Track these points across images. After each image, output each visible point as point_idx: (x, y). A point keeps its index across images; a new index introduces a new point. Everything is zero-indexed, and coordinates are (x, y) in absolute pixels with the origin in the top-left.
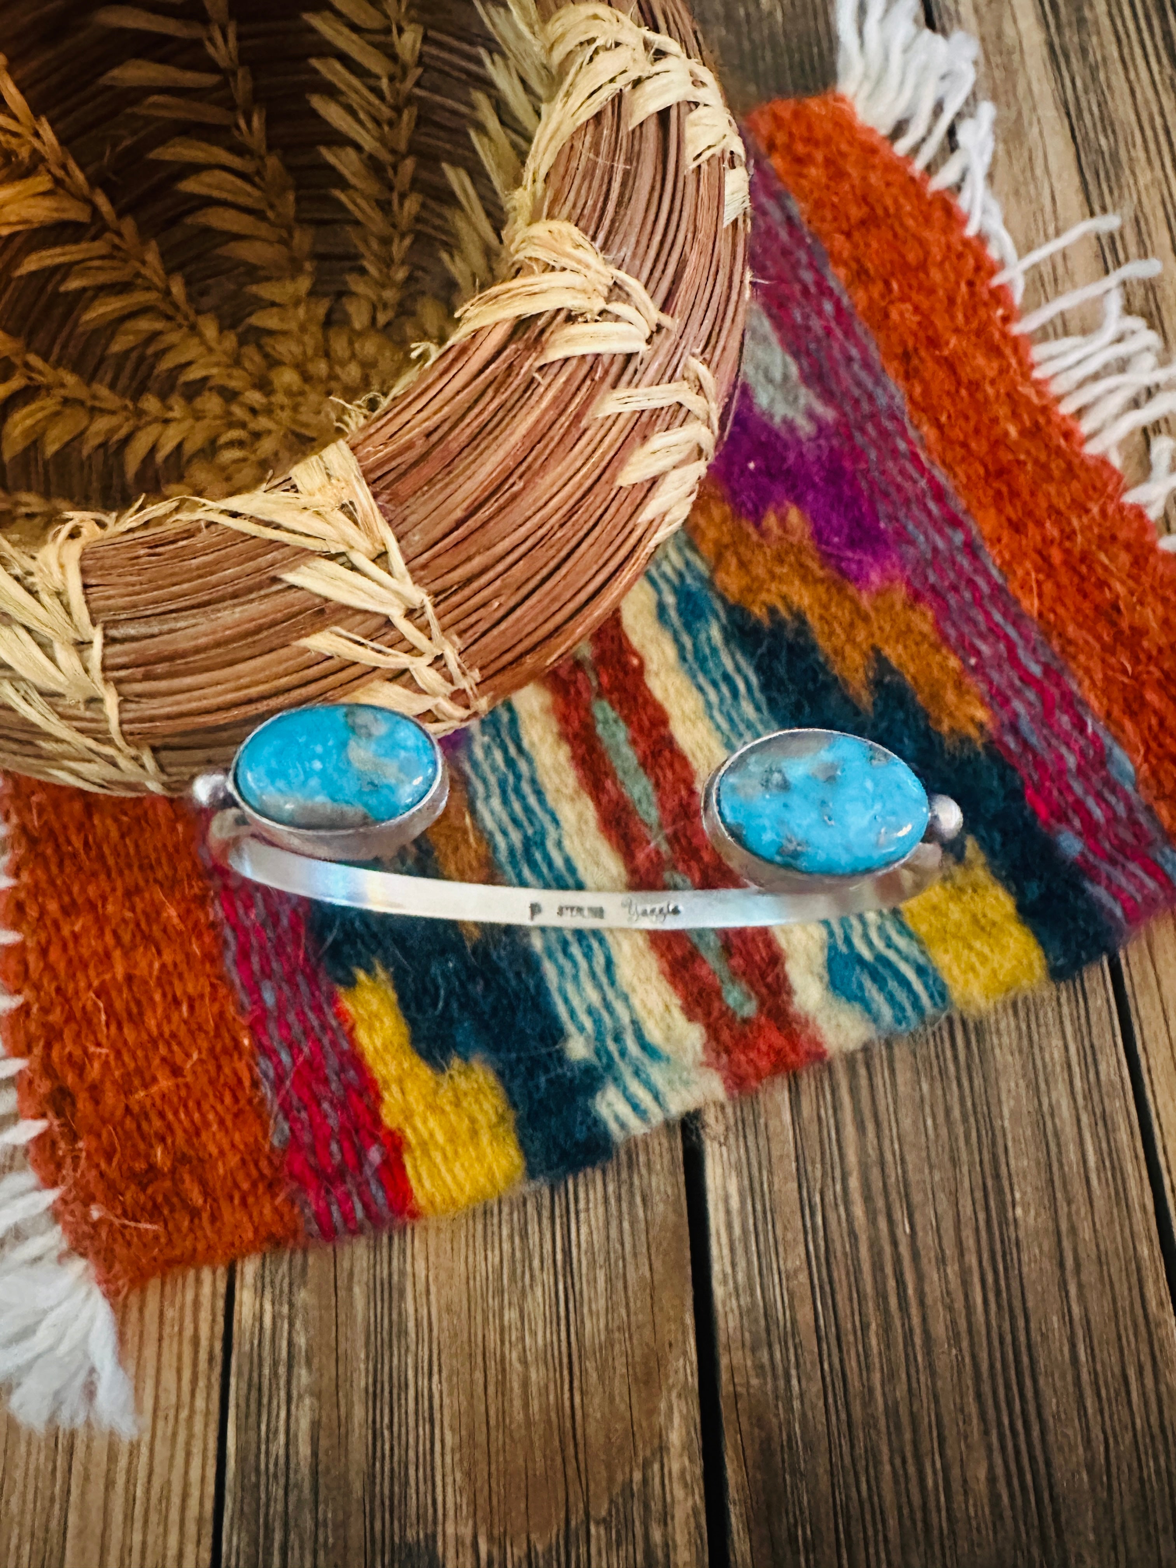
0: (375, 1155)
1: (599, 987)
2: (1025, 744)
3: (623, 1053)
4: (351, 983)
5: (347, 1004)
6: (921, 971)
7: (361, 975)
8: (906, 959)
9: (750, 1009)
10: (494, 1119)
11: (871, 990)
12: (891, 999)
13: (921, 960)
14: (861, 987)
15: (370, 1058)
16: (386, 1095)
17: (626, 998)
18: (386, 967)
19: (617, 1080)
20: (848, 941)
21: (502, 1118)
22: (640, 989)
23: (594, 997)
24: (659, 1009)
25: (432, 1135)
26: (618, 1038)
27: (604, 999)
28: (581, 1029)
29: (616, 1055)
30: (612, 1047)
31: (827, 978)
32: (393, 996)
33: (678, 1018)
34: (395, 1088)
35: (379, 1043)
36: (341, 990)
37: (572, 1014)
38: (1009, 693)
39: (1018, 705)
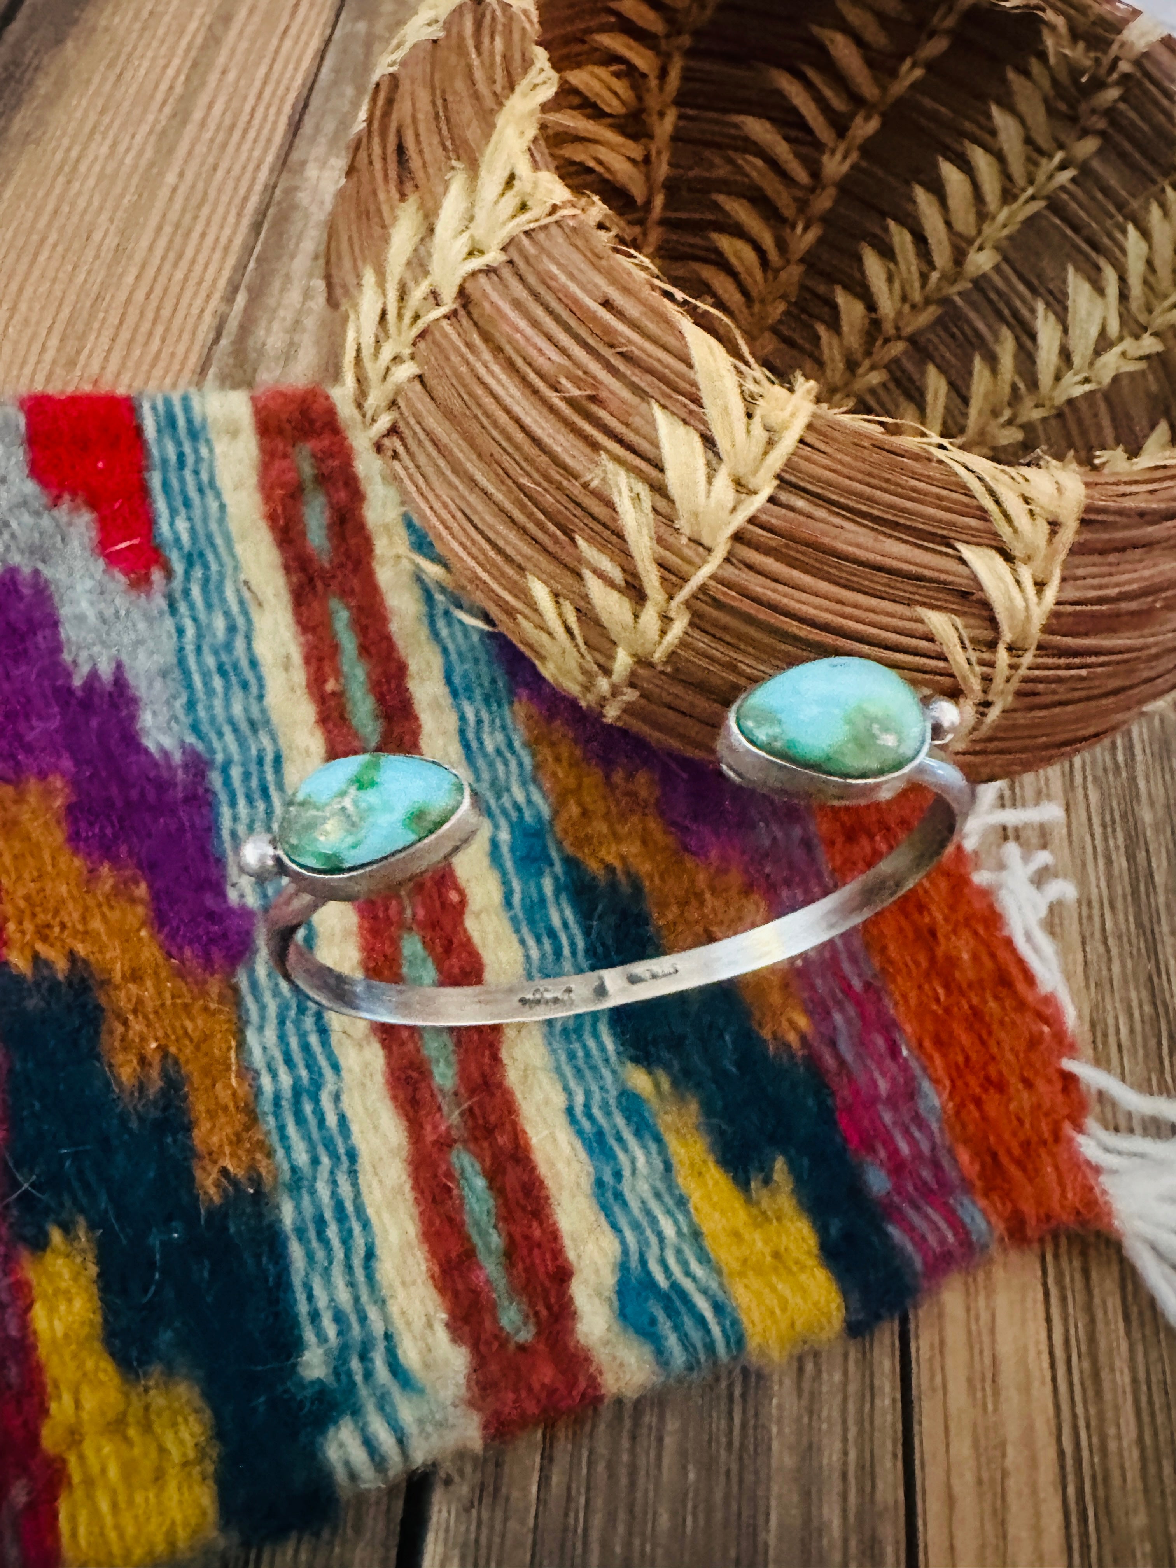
0: (19, 1494)
1: (352, 1284)
2: (842, 1062)
3: (368, 1375)
4: (40, 1244)
5: (30, 1272)
6: (718, 1308)
7: (56, 1236)
8: (705, 1292)
9: (526, 1335)
10: (191, 1454)
11: (665, 1325)
12: (685, 1340)
13: (720, 1296)
14: (653, 1321)
15: (43, 1351)
16: (53, 1406)
17: (382, 1303)
18: (92, 1227)
19: (356, 1412)
20: (643, 1262)
21: (202, 1453)
22: (401, 1294)
23: (344, 1296)
24: (419, 1323)
25: (104, 1471)
26: (364, 1357)
27: (357, 1299)
28: (322, 1338)
29: (359, 1378)
30: (355, 1364)
31: (616, 1304)
32: (93, 1270)
33: (442, 1335)
34: (67, 1398)
35: (59, 1328)
36: (25, 1255)
37: (315, 1316)
38: (830, 1003)
39: (838, 1018)
